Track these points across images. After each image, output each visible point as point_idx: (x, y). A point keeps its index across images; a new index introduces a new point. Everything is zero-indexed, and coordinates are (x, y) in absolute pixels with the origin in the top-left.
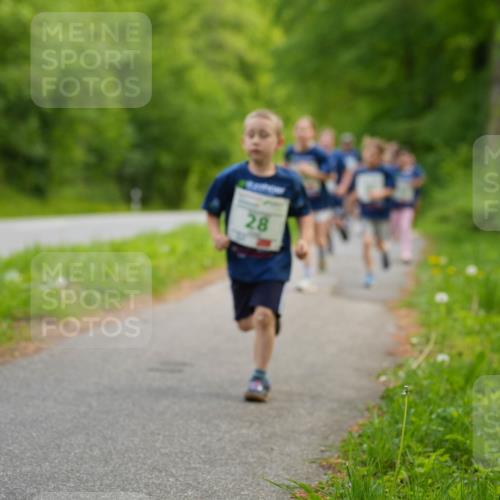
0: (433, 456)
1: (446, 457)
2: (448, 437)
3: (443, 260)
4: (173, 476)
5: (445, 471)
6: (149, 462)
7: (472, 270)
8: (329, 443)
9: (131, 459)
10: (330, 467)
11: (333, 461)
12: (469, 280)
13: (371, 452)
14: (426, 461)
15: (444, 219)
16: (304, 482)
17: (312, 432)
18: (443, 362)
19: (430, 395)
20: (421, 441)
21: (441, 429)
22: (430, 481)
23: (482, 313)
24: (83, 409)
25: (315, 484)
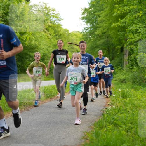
0: (111, 126)
1: (114, 126)
2: (114, 122)
3: (115, 88)
4: (61, 130)
5: (113, 128)
6: (57, 127)
7: (120, 90)
8: (92, 123)
9: (54, 127)
10: (92, 128)
11: (92, 127)
12: (120, 92)
13: (99, 125)
14: (110, 127)
15: (116, 80)
16: (87, 131)
17: (89, 121)
18: (114, 107)
19: (111, 114)
20: (109, 123)
21: (113, 120)
22: (110, 130)
23: (122, 98)
24: (45, 117)
25: (88, 131)
